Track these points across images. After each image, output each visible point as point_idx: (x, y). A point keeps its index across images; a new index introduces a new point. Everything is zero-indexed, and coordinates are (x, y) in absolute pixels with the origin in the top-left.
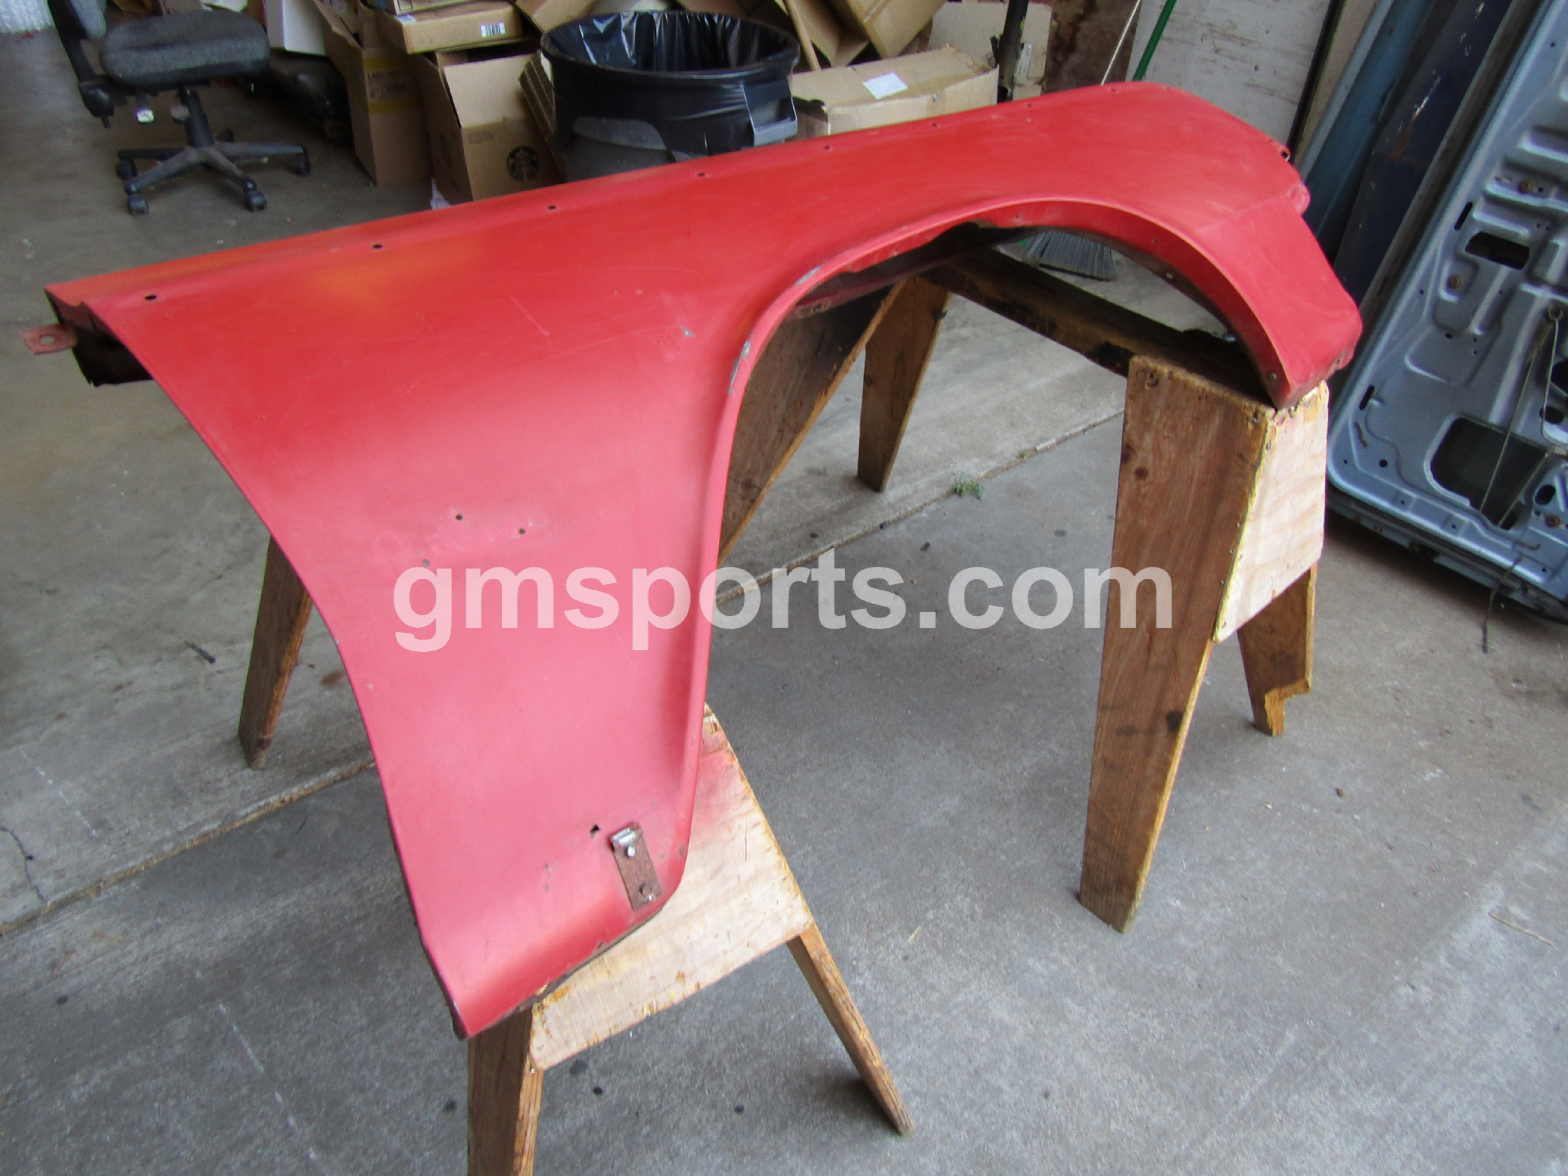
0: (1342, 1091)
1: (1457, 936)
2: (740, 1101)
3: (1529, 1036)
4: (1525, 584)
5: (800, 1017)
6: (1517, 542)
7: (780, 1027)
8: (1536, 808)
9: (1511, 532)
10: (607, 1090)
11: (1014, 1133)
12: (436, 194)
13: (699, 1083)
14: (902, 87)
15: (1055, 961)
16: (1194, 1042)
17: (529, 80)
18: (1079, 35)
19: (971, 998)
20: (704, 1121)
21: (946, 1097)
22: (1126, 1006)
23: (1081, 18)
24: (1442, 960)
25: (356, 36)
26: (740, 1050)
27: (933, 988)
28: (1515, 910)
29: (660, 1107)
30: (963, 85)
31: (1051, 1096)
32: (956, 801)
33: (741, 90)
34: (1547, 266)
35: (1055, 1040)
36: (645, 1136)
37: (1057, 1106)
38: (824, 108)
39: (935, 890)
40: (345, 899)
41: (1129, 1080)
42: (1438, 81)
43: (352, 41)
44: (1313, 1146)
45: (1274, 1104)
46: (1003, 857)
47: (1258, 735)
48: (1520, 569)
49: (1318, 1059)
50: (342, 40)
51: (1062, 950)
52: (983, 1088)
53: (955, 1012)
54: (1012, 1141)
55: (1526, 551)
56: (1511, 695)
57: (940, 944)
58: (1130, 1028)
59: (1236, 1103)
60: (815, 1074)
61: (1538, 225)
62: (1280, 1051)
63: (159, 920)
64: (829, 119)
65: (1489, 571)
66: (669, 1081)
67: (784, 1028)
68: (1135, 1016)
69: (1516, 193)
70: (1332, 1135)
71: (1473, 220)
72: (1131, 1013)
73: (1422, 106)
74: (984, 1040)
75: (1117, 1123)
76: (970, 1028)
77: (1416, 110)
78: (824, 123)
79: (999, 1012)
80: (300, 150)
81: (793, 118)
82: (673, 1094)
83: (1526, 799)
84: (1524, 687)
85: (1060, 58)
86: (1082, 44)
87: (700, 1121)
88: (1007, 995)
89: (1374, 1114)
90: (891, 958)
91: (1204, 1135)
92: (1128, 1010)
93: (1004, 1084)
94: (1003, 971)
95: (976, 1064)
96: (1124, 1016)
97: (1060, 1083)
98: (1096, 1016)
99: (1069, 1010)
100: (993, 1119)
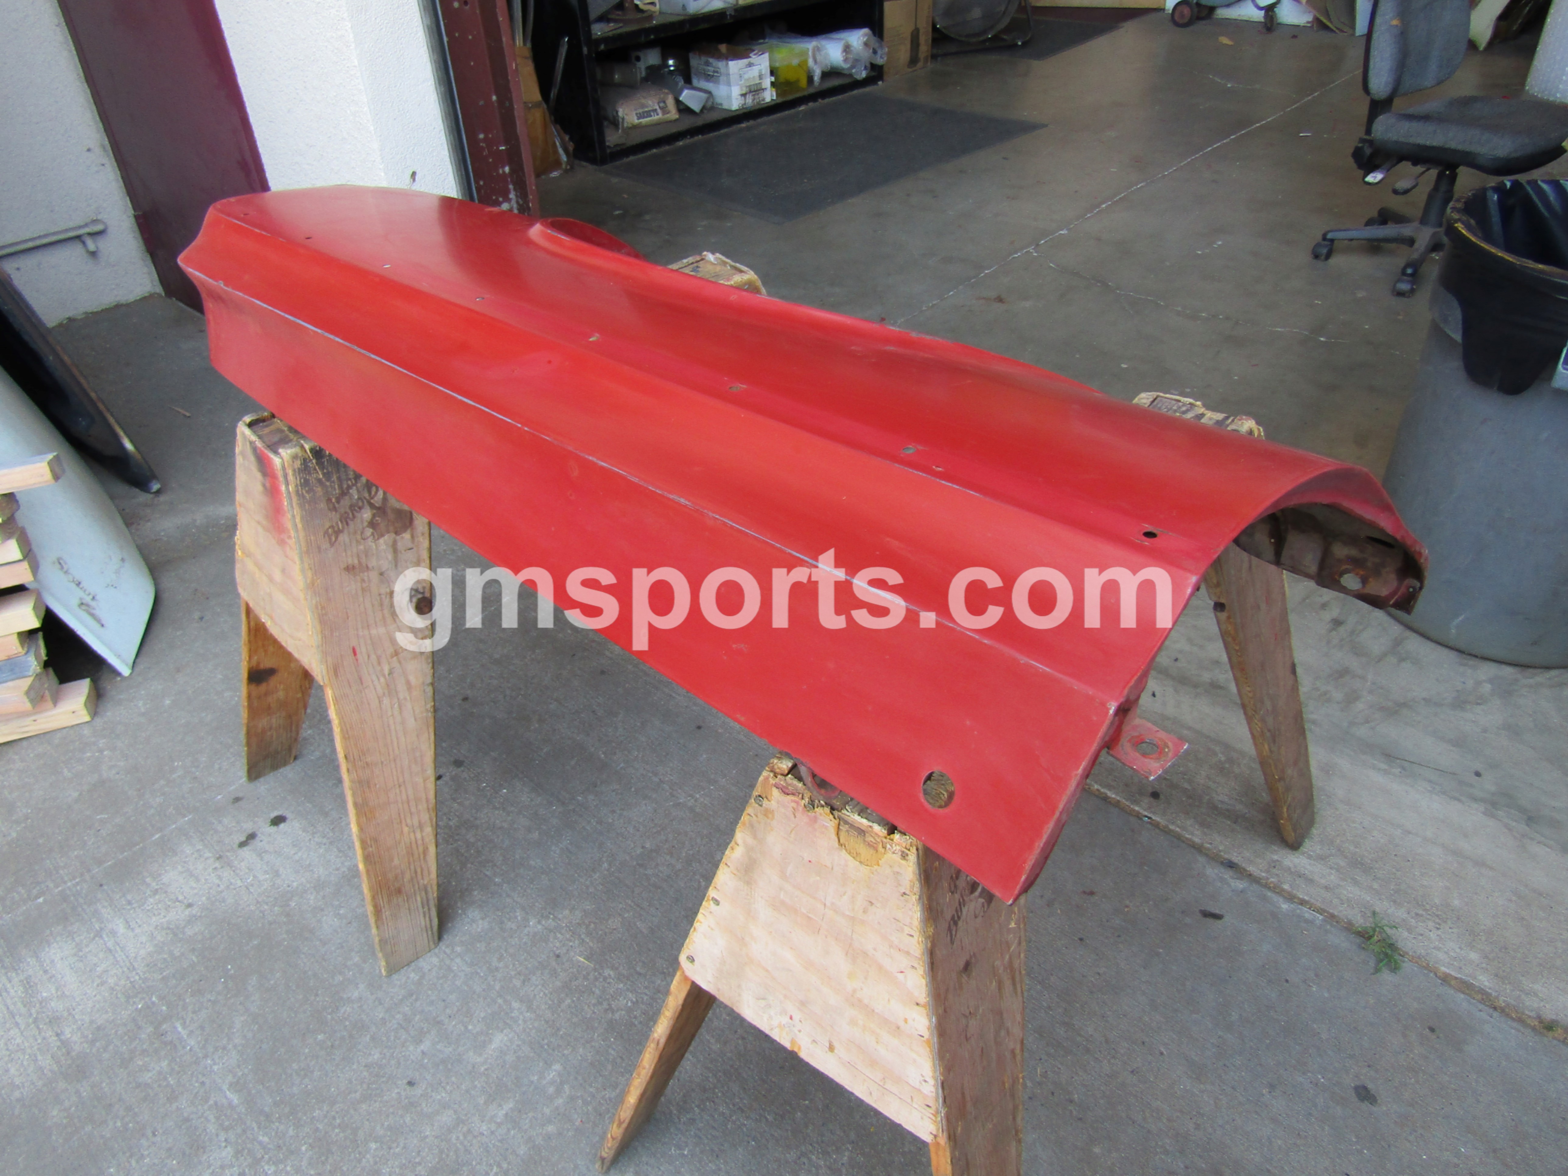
11: (377, 1056)
15: (559, 1091)
19: (515, 1014)
21: (416, 1000)
22: (505, 1166)
27: (526, 980)
31: (408, 1088)
35: (467, 1091)
37: (398, 1093)
41: (419, 1164)
51: (572, 1099)
52: (423, 1028)
53: (500, 1001)
54: (370, 1054)
57: (575, 983)
58: (478, 1167)
72: (495, 1169)
74: (470, 1027)
75: (376, 1149)
76: (482, 1015)
79: (499, 1040)
88: (518, 1046)
90: (558, 944)
92: (499, 1166)
93: (425, 1046)
94: (546, 1041)
95: (446, 1021)
96: (492, 1161)
97: (422, 1095)
98: (492, 1133)
99: (500, 1105)
100: (392, 1038)
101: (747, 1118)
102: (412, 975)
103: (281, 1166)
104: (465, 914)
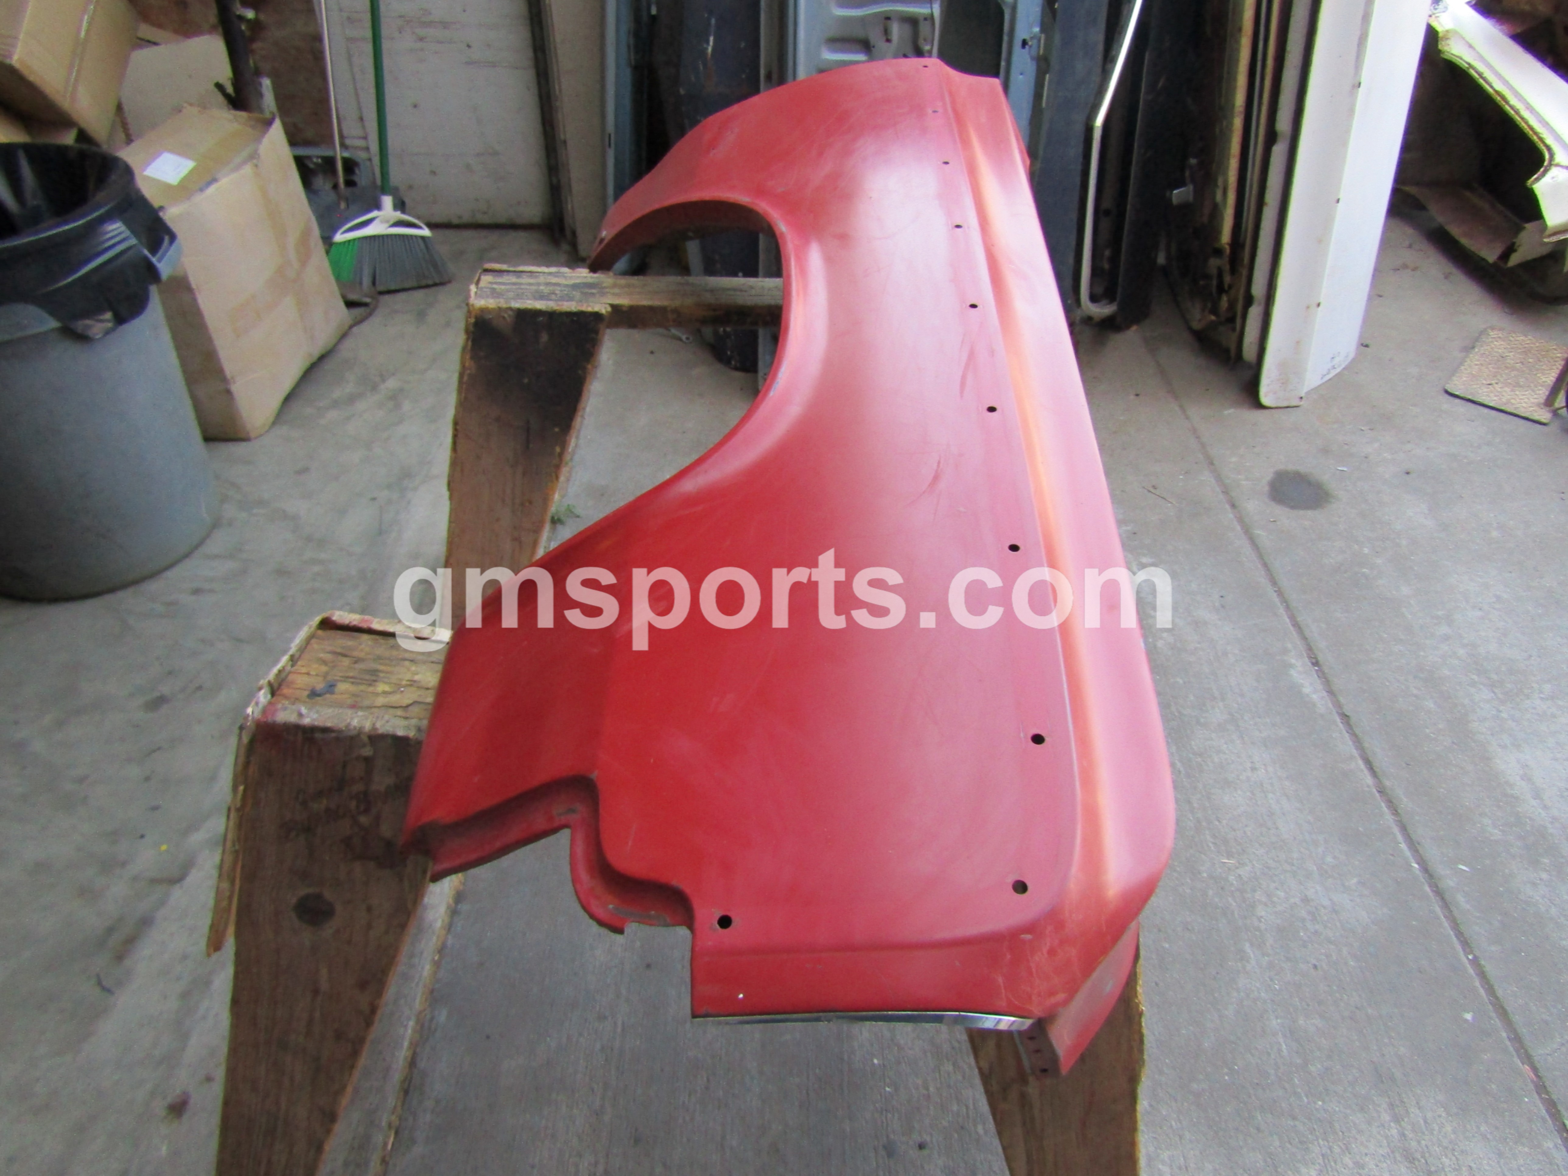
0: (1202, 720)
3: (1220, 620)
10: (927, 1138)
14: (190, 162)
33: (119, 226)
42: (713, 21)
44: (1226, 759)
45: (1191, 756)
49: (1177, 714)
59: (1180, 772)
66: (949, 1086)
70: (1225, 746)
73: (711, 43)
77: (707, 49)
89: (1224, 718)
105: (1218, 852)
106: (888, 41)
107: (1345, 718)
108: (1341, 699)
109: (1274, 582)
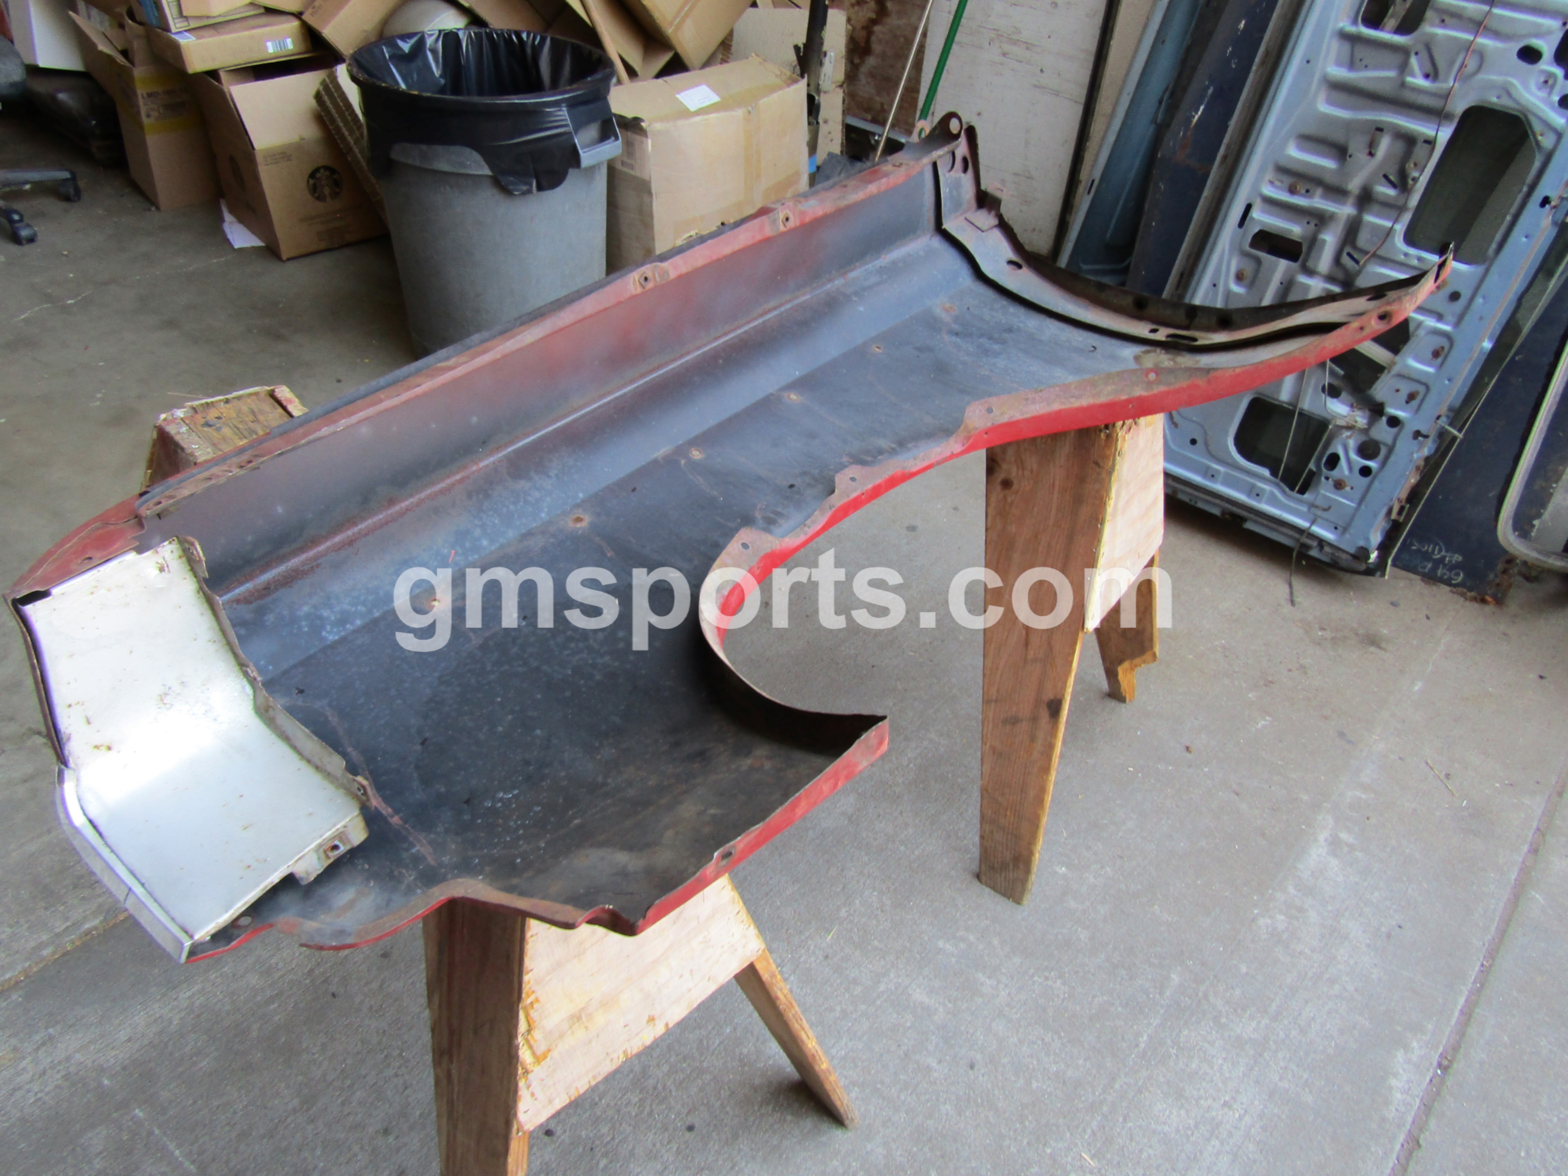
0: (1223, 1020)
1: (1301, 866)
2: (690, 1120)
3: (1368, 946)
4: (1322, 543)
5: (735, 1029)
6: (1312, 505)
7: (717, 1042)
8: (1350, 742)
9: (1306, 496)
10: (559, 1131)
11: (948, 1107)
12: (228, 217)
13: (647, 1109)
14: (715, 99)
15: (963, 939)
16: (1094, 997)
17: (326, 98)
18: (873, 38)
19: (892, 986)
20: (658, 1144)
21: (882, 1083)
22: (1032, 971)
23: (873, 22)
24: (1291, 890)
25: (125, 53)
26: (682, 1070)
27: (855, 982)
28: (1344, 836)
29: (613, 1138)
30: (775, 96)
31: (977, 1067)
32: (852, 798)
33: (563, 114)
34: (1319, 258)
35: (972, 1014)
36: (603, 1170)
37: (983, 1075)
38: (643, 124)
39: (844, 888)
40: (254, 979)
41: (1043, 1040)
42: (1210, 91)
43: (120, 59)
44: (1206, 1073)
45: (1169, 1041)
46: (902, 848)
47: (1113, 704)
48: (1316, 530)
49: (1200, 994)
50: (110, 58)
51: (968, 928)
52: (914, 1069)
53: (879, 1002)
54: (947, 1114)
55: (1319, 513)
56: (1318, 643)
57: (856, 939)
58: (1037, 992)
59: (1137, 1045)
60: (757, 1081)
61: (1308, 223)
62: (1168, 993)
63: (51, 1031)
64: (649, 134)
65: (1291, 533)
66: (619, 1111)
67: (721, 1043)
68: (1040, 980)
69: (1287, 194)
70: (1220, 1061)
71: (1252, 219)
72: (1036, 978)
73: (1199, 113)
74: (909, 1024)
75: (1037, 1081)
76: (895, 1015)
77: (1194, 117)
78: (644, 139)
79: (919, 995)
80: (66, 175)
81: (617, 138)
82: (624, 1125)
83: (1341, 735)
84: (1328, 634)
85: (857, 61)
86: (876, 47)
87: (654, 1145)
88: (924, 978)
89: (1252, 1036)
90: (813, 959)
91: (1114, 1079)
92: (1033, 976)
93: (932, 1062)
94: (918, 956)
95: (905, 1048)
96: (1030, 982)
97: (982, 1053)
98: (1006, 986)
99: (982, 984)
100: (927, 1096)
101: (966, 811)
102: (853, 1095)
103: (1069, 1167)
104: (774, 1056)
105: (1089, 1144)
106: (1371, 154)
107: (1413, 1143)
108: (1432, 1123)
109: (1492, 954)
